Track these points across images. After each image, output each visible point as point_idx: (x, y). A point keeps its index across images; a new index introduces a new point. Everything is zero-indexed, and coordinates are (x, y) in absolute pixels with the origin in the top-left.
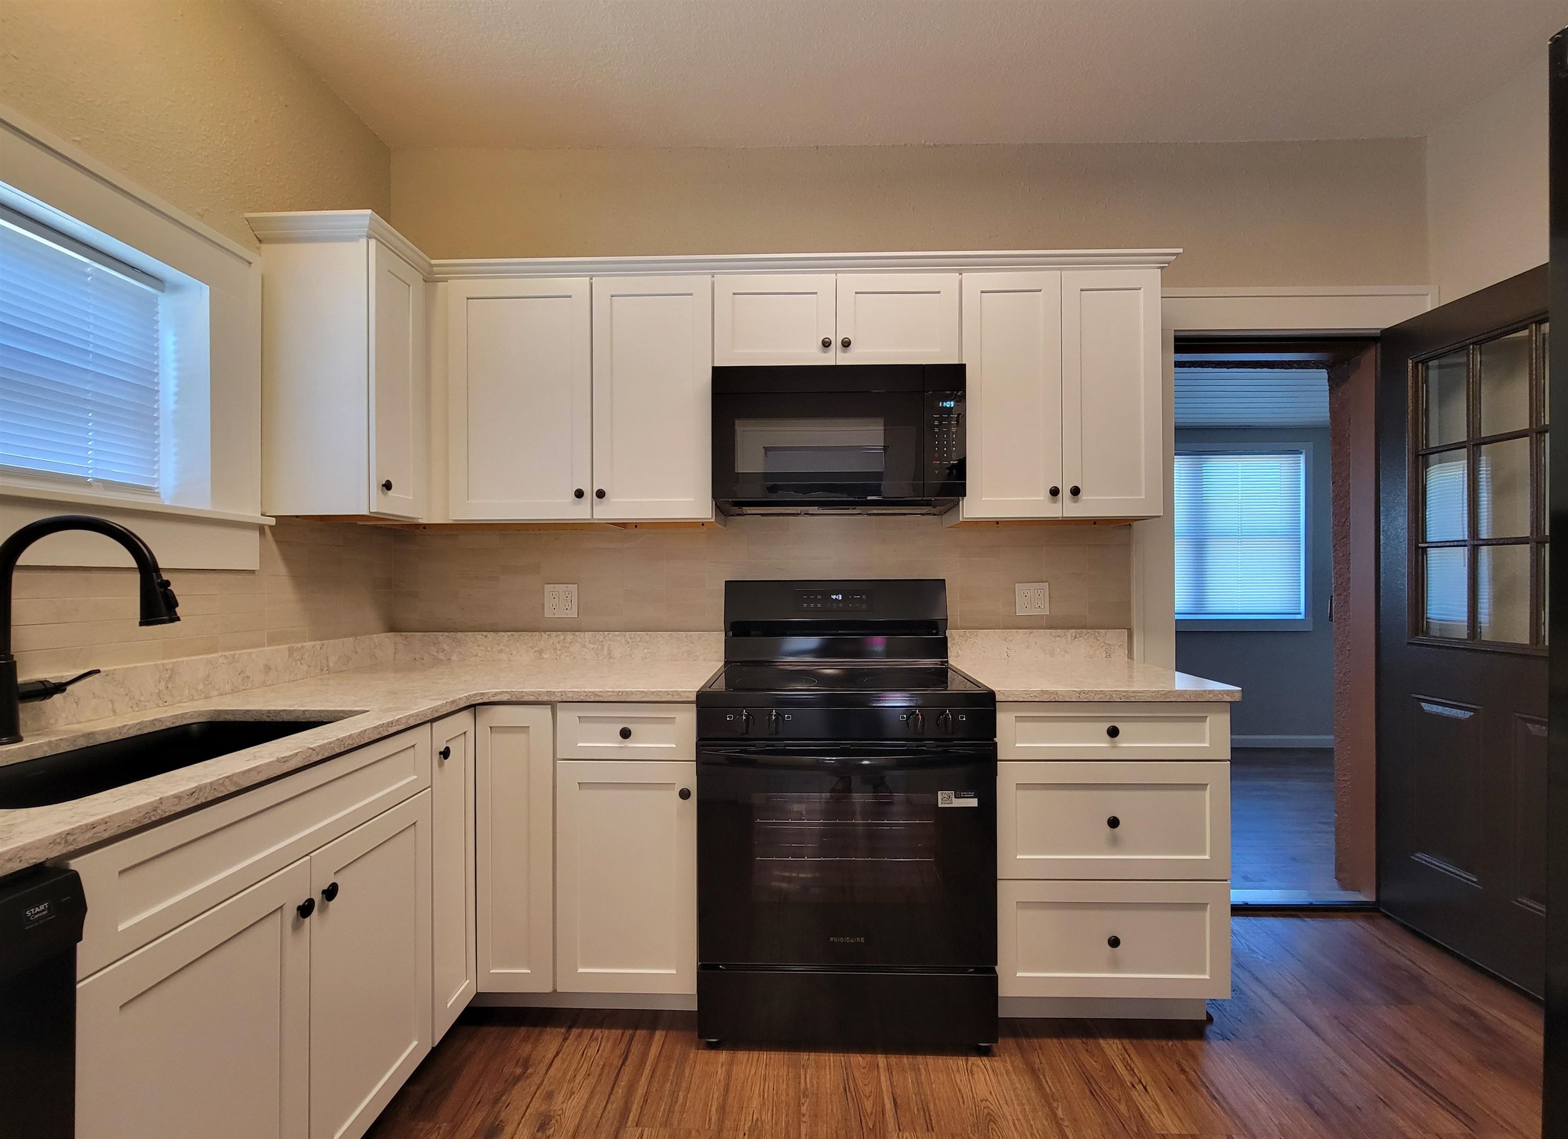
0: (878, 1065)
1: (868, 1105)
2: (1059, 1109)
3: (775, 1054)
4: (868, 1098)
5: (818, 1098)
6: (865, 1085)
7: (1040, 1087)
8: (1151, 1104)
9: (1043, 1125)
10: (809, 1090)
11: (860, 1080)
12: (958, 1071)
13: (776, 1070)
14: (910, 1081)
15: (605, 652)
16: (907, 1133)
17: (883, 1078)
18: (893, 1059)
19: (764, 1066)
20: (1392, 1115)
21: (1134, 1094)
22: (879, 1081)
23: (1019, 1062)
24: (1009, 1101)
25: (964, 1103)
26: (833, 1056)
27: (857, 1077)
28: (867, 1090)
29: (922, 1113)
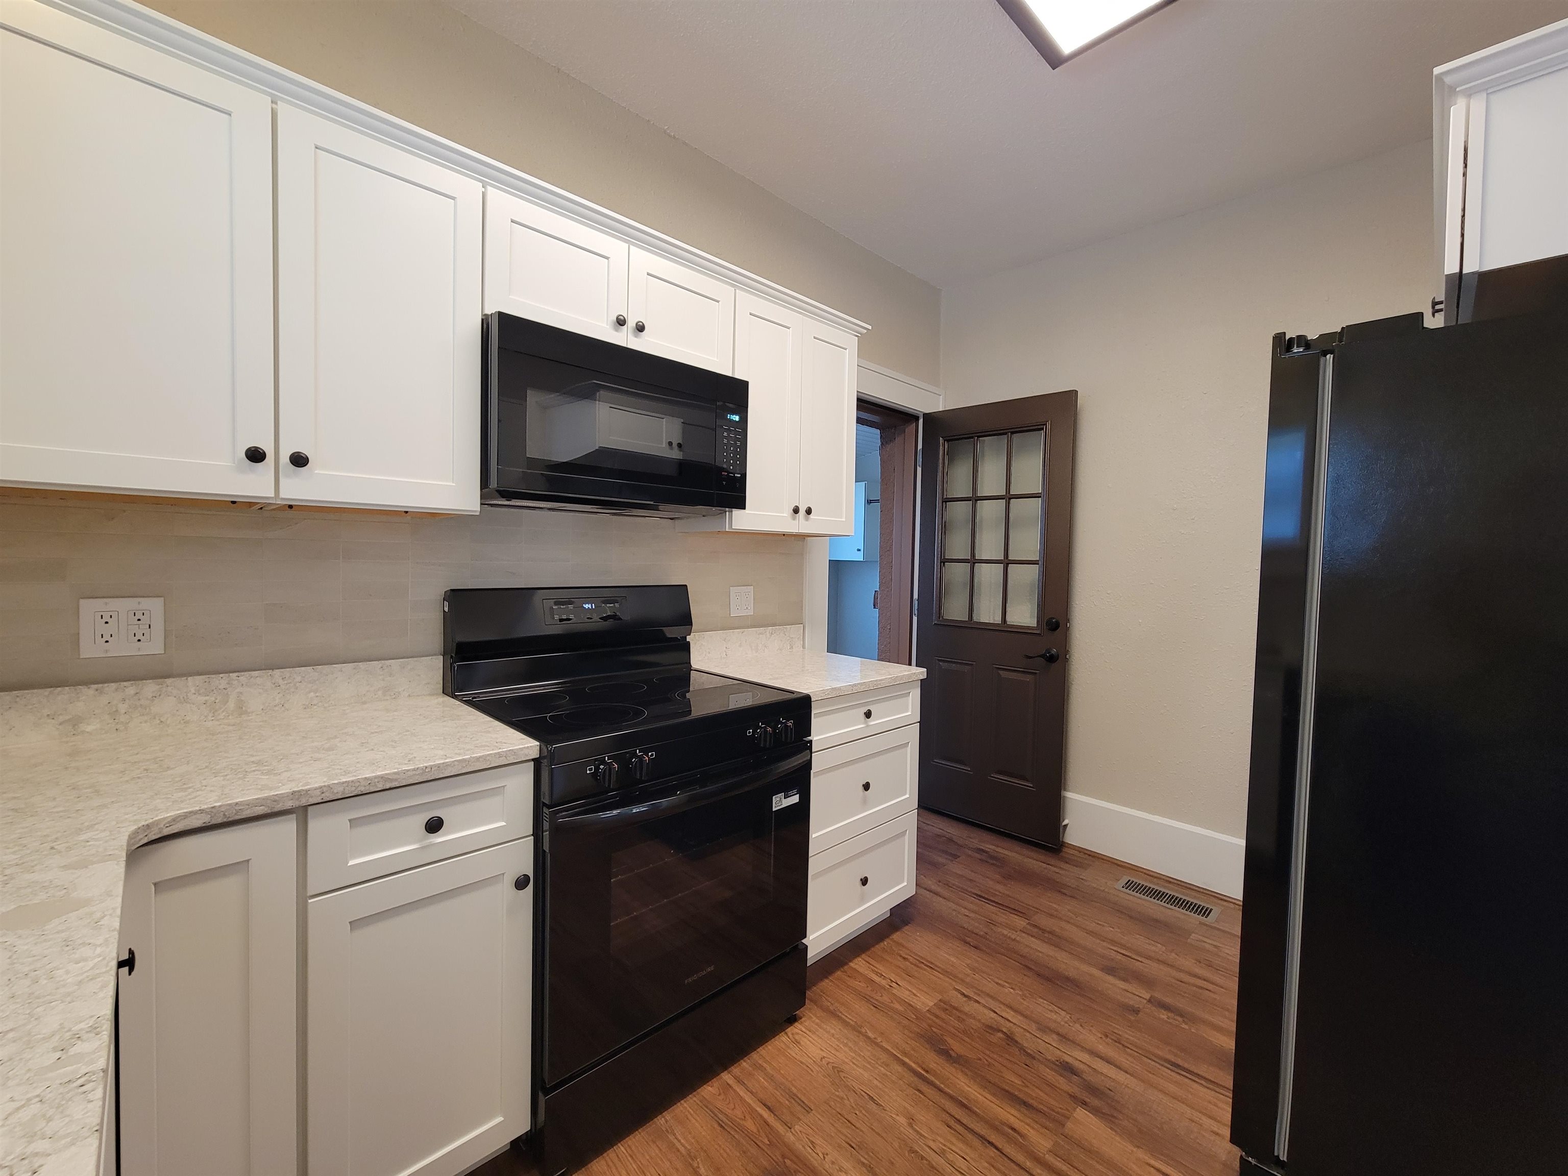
0: (728, 1084)
1: (750, 1125)
2: (868, 1031)
3: (630, 1139)
4: (744, 1119)
5: (705, 1151)
6: (733, 1109)
7: (846, 1024)
8: (907, 992)
9: (869, 1051)
10: (692, 1150)
11: (725, 1108)
12: (789, 1047)
13: (646, 1154)
14: (763, 1080)
15: (231, 705)
16: (796, 1126)
17: (742, 1093)
18: (735, 1070)
19: (629, 1159)
20: (1000, 930)
21: (895, 991)
22: (741, 1099)
23: (819, 1013)
24: (838, 1048)
25: (812, 1070)
26: (685, 1102)
27: (719, 1106)
28: (738, 1112)
29: (793, 1102)
